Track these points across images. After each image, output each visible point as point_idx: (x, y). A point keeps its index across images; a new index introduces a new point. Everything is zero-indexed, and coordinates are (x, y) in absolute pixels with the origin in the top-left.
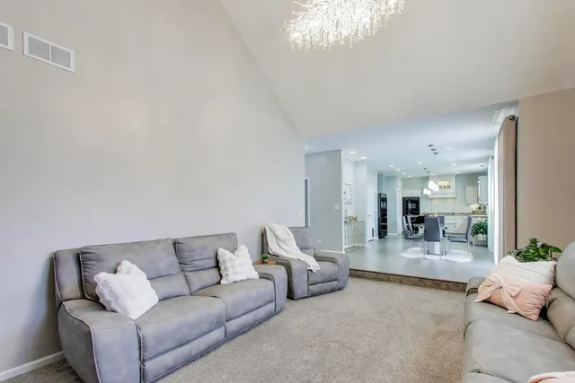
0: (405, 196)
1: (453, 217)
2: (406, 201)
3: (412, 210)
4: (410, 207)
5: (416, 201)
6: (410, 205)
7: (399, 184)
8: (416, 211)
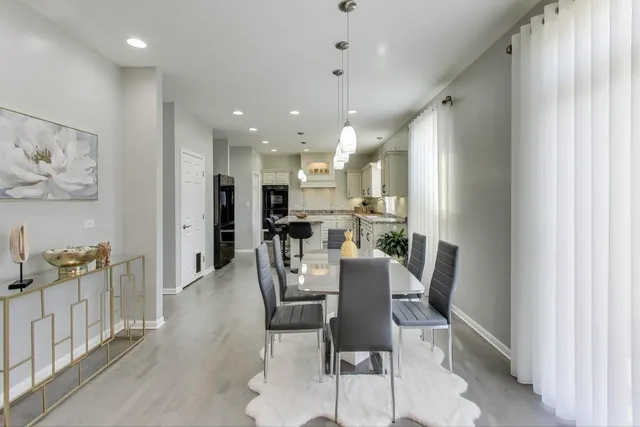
0: (266, 183)
1: (332, 217)
2: (267, 191)
3: (277, 206)
4: (272, 203)
5: (282, 192)
6: (273, 198)
7: (257, 163)
8: (282, 209)
